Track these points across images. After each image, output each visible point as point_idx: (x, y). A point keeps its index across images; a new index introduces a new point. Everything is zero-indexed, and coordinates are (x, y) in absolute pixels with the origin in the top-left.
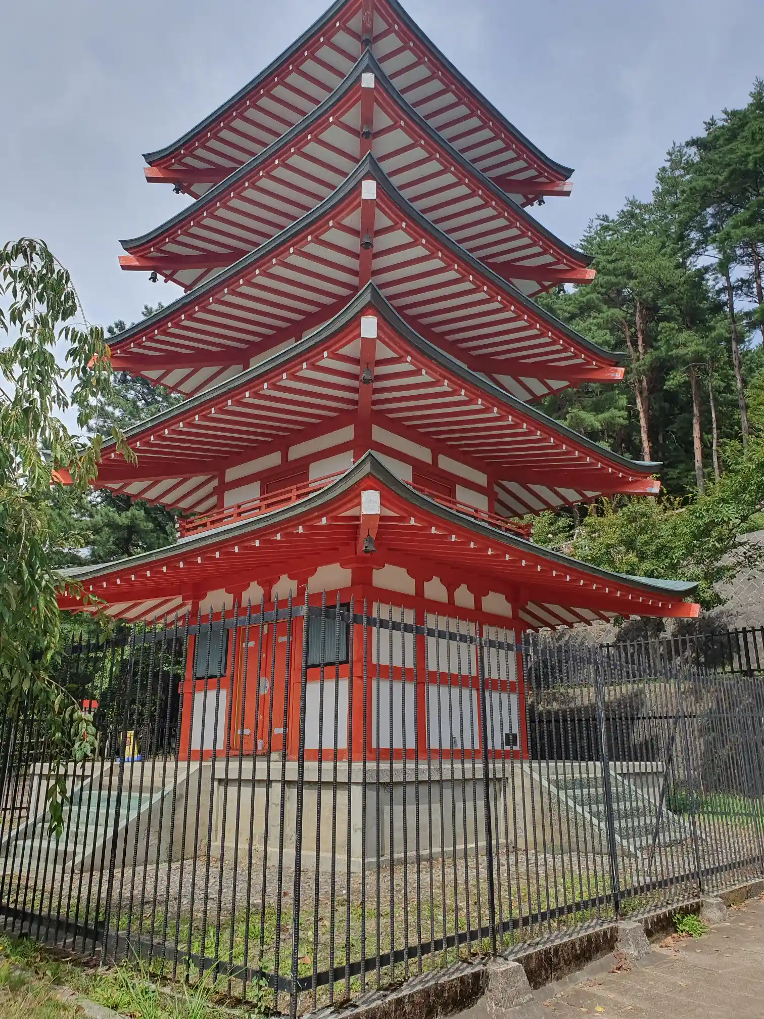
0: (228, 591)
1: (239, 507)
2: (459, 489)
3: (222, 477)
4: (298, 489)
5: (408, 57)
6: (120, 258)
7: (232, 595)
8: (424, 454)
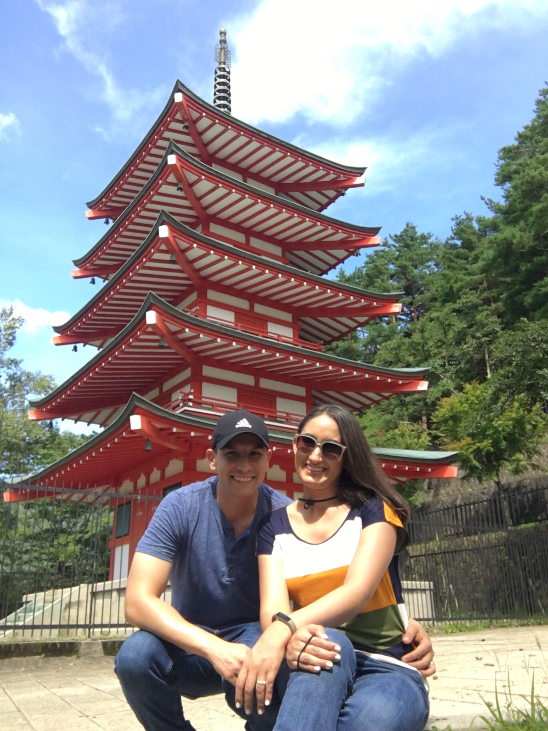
0: (131, 480)
2: (279, 400)
5: (218, 128)
6: (73, 272)
7: (133, 483)
8: (248, 380)
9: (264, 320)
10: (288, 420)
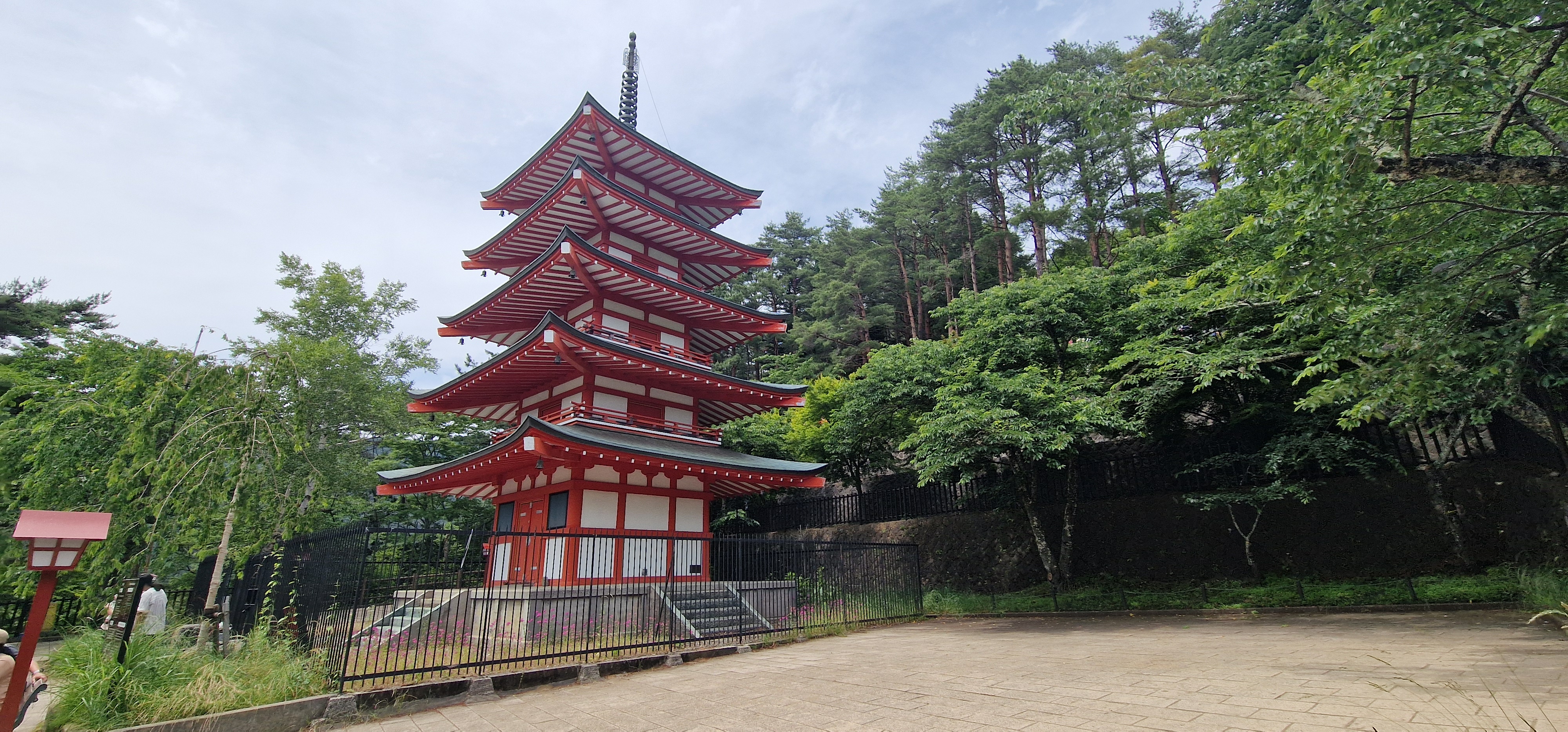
0: (515, 480)
2: (668, 410)
3: (521, 404)
4: (550, 417)
5: (625, 142)
6: (463, 262)
7: (517, 483)
9: (658, 330)
10: (675, 430)
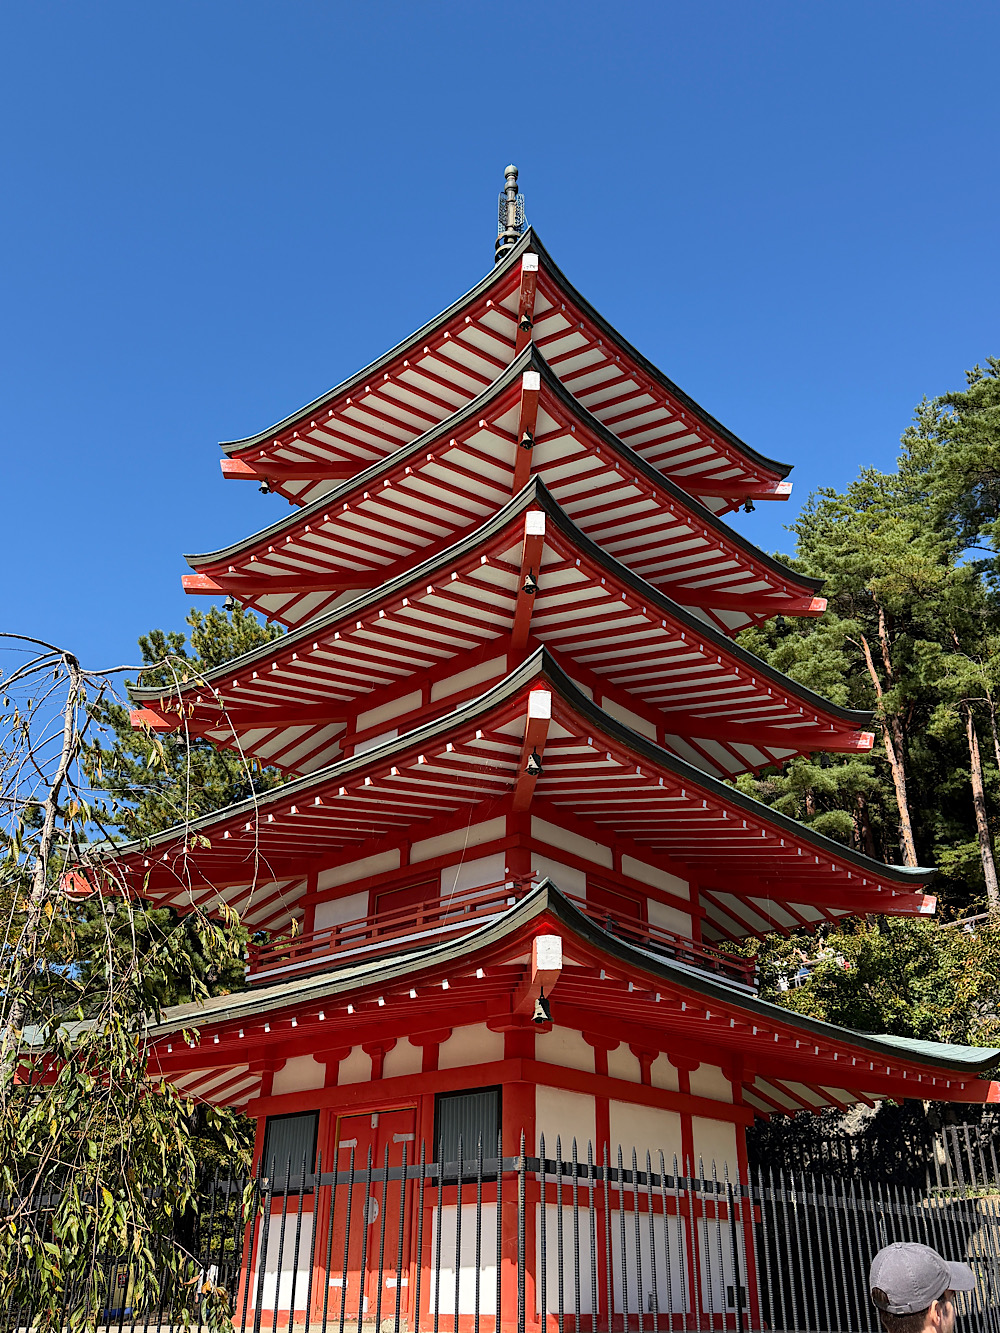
0: (318, 1059)
1: (338, 930)
2: (652, 905)
3: (313, 882)
5: (576, 340)
7: (323, 1067)
8: (601, 855)
